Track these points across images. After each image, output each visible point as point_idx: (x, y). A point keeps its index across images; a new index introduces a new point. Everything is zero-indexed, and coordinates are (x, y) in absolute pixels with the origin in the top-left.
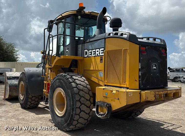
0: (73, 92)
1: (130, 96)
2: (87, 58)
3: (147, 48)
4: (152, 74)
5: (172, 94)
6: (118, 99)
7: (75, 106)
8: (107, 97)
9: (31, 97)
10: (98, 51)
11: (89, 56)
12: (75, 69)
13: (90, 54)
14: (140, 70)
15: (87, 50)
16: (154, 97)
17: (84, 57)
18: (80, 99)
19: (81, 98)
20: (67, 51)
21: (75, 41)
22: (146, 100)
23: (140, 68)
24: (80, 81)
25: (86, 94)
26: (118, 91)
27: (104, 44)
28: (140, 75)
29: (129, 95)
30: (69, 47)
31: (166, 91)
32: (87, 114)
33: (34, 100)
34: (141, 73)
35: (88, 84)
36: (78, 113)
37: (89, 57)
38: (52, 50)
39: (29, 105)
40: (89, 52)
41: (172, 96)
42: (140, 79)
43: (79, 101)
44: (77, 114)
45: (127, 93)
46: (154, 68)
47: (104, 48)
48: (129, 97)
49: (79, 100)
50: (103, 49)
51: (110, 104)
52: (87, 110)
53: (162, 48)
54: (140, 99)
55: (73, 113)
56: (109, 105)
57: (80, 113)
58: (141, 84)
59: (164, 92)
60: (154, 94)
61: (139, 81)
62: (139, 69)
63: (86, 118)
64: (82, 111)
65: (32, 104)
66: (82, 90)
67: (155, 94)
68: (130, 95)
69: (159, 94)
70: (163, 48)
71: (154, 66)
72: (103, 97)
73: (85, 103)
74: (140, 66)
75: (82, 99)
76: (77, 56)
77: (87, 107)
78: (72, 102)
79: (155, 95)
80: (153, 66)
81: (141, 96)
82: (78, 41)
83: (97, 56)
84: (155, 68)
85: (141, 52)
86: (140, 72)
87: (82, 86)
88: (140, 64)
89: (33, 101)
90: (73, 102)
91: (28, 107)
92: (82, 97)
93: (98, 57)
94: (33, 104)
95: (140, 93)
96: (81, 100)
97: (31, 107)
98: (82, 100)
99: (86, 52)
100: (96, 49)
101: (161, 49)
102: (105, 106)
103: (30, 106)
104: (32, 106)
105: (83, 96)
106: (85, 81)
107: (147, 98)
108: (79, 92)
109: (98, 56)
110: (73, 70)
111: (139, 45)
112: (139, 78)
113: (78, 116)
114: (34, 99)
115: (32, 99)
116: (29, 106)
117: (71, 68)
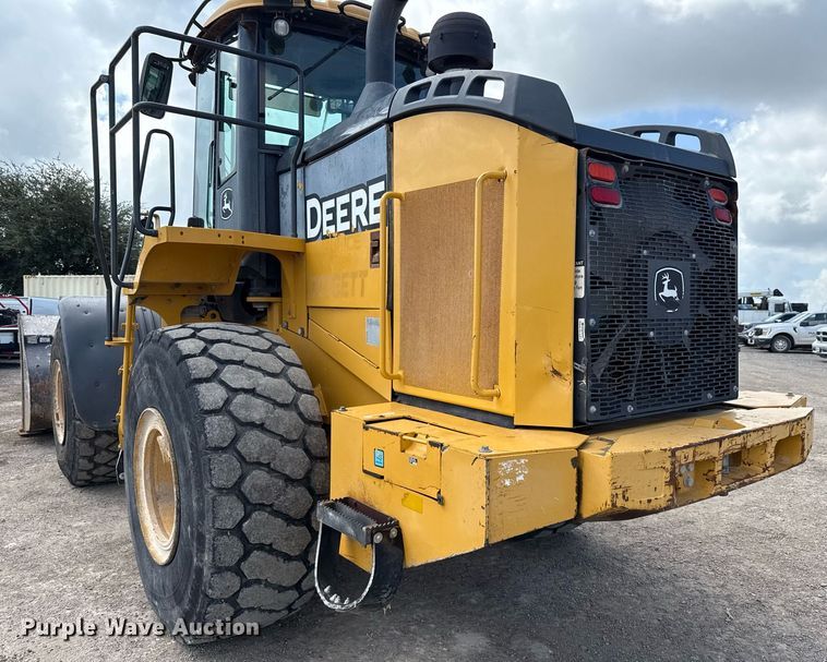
0: (203, 437)
1: (508, 483)
2: (319, 240)
3: (626, 168)
4: (652, 334)
5: (771, 449)
6: (440, 500)
7: (208, 523)
8: (382, 477)
9: (91, 436)
10: (359, 202)
11: (325, 233)
12: (270, 304)
13: (329, 223)
14: (579, 308)
15: (318, 198)
16: (668, 483)
17: (308, 240)
18: (242, 478)
19: (248, 474)
20: (227, 206)
21: (262, 157)
22: (614, 505)
23: (581, 294)
24: (259, 369)
25: (288, 447)
26: (438, 450)
27: (386, 154)
28: (581, 339)
29: (507, 477)
30: (236, 187)
31: (739, 440)
32: (288, 558)
33: (107, 449)
34: (588, 330)
35: (308, 385)
36: (230, 559)
37: (325, 237)
38: (169, 206)
39: (89, 472)
40: (325, 211)
41: (769, 461)
42: (582, 367)
43: (236, 490)
44: (228, 569)
45: (492, 464)
46: (668, 293)
47: (388, 179)
48: (504, 492)
49: (235, 484)
50: (380, 186)
51: (397, 523)
52: (286, 539)
53: (715, 178)
54: (579, 499)
55: (202, 561)
56: (386, 533)
57: (244, 558)
58: (586, 394)
59: (726, 444)
60: (668, 465)
61: (577, 375)
62: (577, 301)
63: (288, 581)
64: (258, 549)
65: (97, 466)
66: (261, 427)
67: (673, 464)
68: (512, 476)
69: (697, 459)
70: (718, 181)
71: (666, 283)
72: (365, 471)
73: (278, 497)
74: (582, 282)
75: (258, 477)
76: (278, 232)
77: (289, 520)
78: (198, 500)
79: (673, 473)
80: (660, 281)
81: (584, 480)
82: (280, 153)
83: (356, 230)
84: (673, 293)
85: (587, 193)
86: (582, 321)
87: (267, 399)
88: (582, 269)
89: (103, 453)
90: (200, 499)
91: (86, 481)
92: (259, 464)
93: (360, 233)
94: (106, 464)
95: (577, 463)
96: (246, 486)
97: (101, 479)
98: (253, 486)
99: (313, 210)
100: (350, 191)
101: (707, 183)
102: (363, 538)
103: (95, 476)
104: (104, 476)
105: (264, 460)
106: (292, 371)
107: (620, 492)
108: (235, 439)
109: (364, 229)
110: (260, 308)
111: (579, 147)
112: (576, 358)
113: (229, 575)
114: (107, 444)
115: (98, 442)
116: (89, 477)
117: (249, 299)
